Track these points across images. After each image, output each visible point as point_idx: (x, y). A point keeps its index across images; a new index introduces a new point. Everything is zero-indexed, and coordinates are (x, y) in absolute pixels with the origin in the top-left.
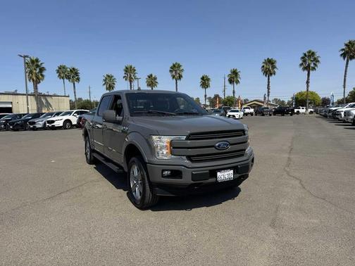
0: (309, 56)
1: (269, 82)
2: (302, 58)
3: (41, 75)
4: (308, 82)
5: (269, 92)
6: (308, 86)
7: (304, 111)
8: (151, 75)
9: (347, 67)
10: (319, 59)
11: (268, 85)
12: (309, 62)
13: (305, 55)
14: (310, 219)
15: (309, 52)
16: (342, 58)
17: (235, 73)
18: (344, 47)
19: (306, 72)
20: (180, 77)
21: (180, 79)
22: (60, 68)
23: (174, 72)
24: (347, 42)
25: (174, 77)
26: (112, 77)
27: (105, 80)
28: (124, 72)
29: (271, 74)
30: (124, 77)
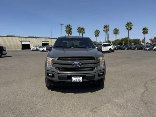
3: (71, 31)
8: (116, 29)
21: (131, 30)
22: (78, 28)
26: (98, 31)
27: (95, 32)
28: (104, 28)
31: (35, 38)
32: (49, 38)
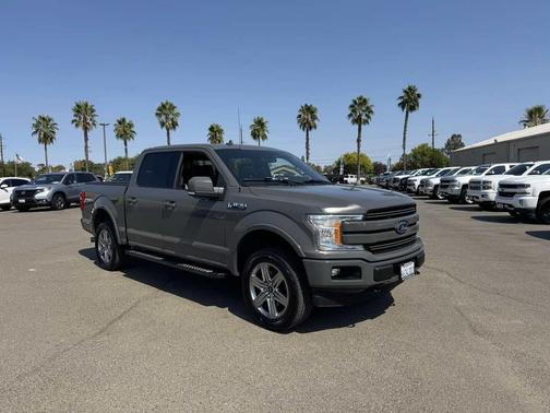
0: (361, 104)
1: (307, 139)
2: (352, 106)
4: (359, 141)
5: (308, 153)
6: (359, 147)
7: (354, 180)
8: (124, 120)
9: (406, 120)
10: (373, 109)
11: (307, 143)
12: (360, 112)
13: (355, 102)
14: (509, 320)
15: (360, 98)
16: (400, 109)
17: (260, 123)
18: (403, 94)
19: (357, 126)
20: (174, 125)
21: (174, 127)
23: (163, 117)
24: (406, 88)
25: (163, 124)
26: (50, 120)
27: (35, 126)
28: (73, 113)
29: (311, 128)
30: (73, 122)
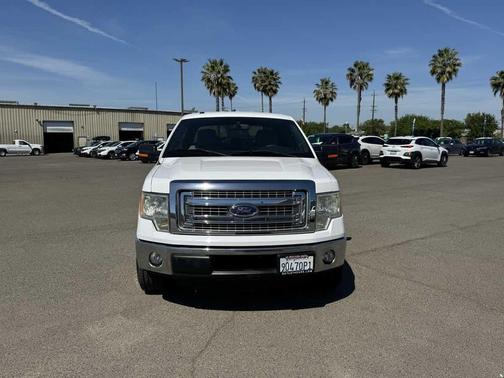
31: (93, 110)
32: (146, 111)
